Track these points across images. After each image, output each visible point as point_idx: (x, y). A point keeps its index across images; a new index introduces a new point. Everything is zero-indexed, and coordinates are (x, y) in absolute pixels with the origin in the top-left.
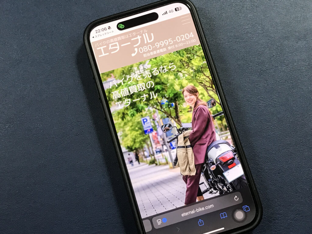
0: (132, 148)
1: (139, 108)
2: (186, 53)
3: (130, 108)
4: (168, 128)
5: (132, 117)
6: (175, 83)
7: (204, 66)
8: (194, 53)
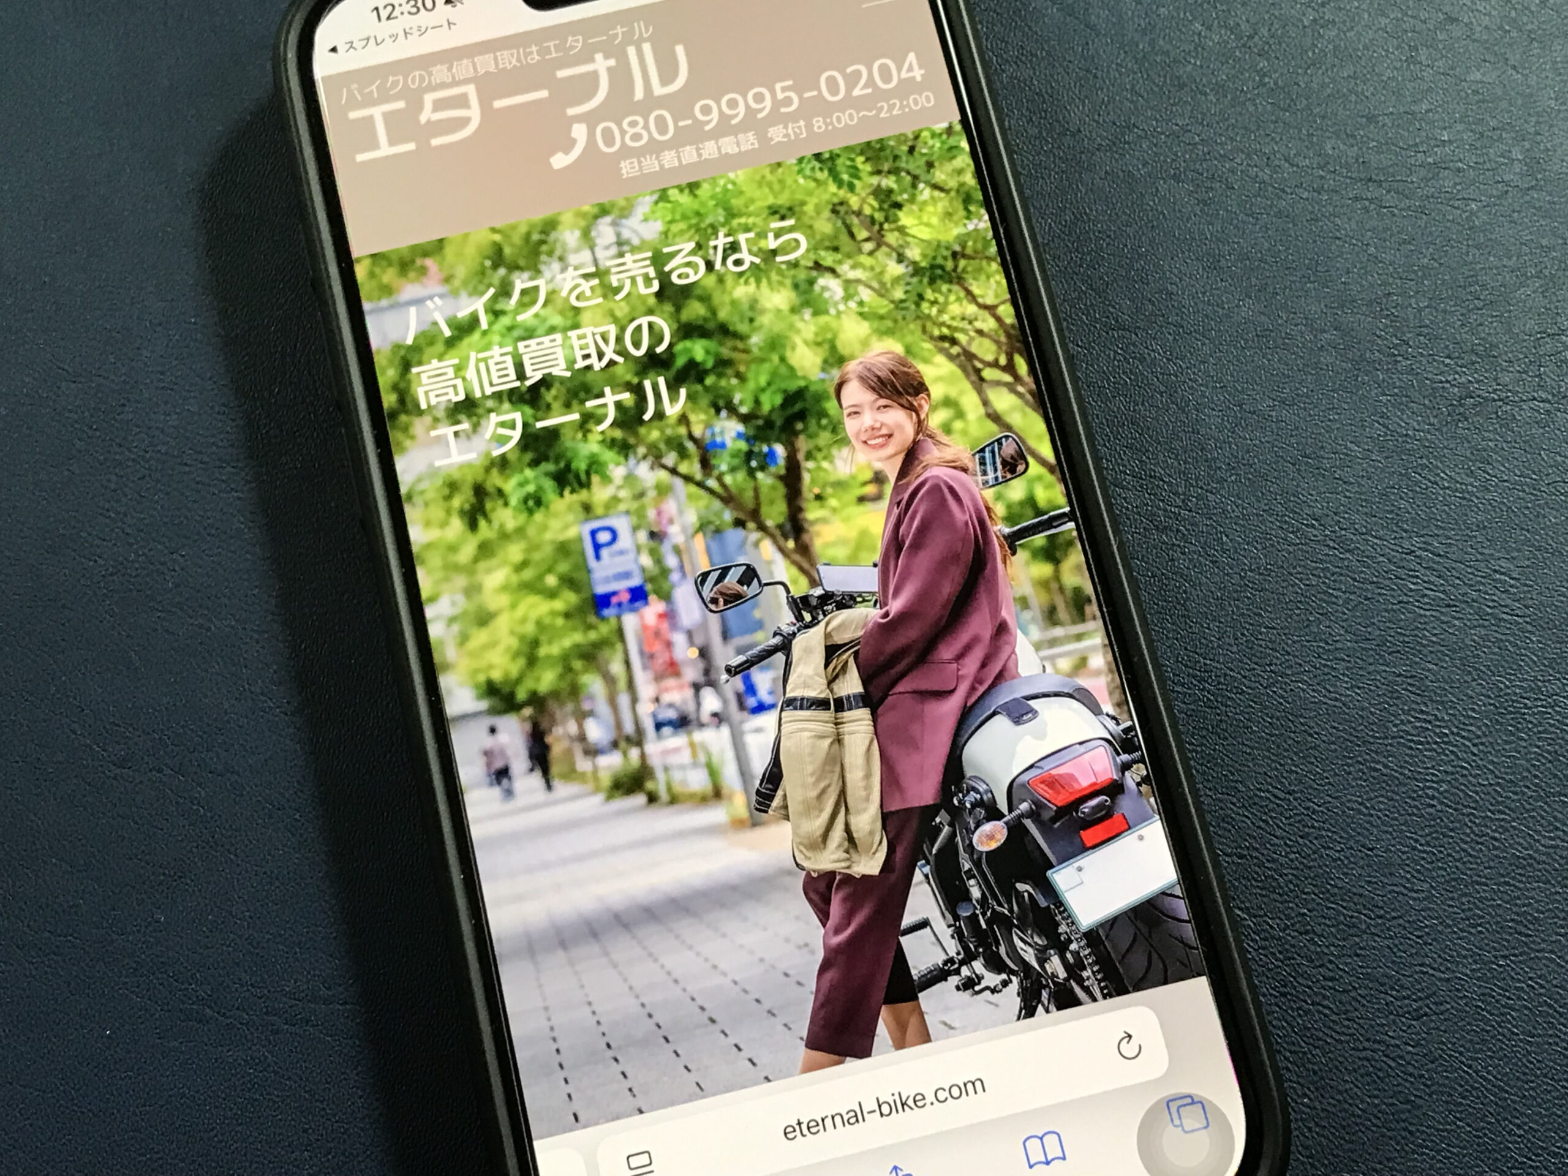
0: (512, 695)
1: (574, 466)
2: (868, 168)
3: (519, 459)
4: (738, 587)
5: (531, 512)
6: (798, 332)
7: (970, 243)
8: (917, 172)
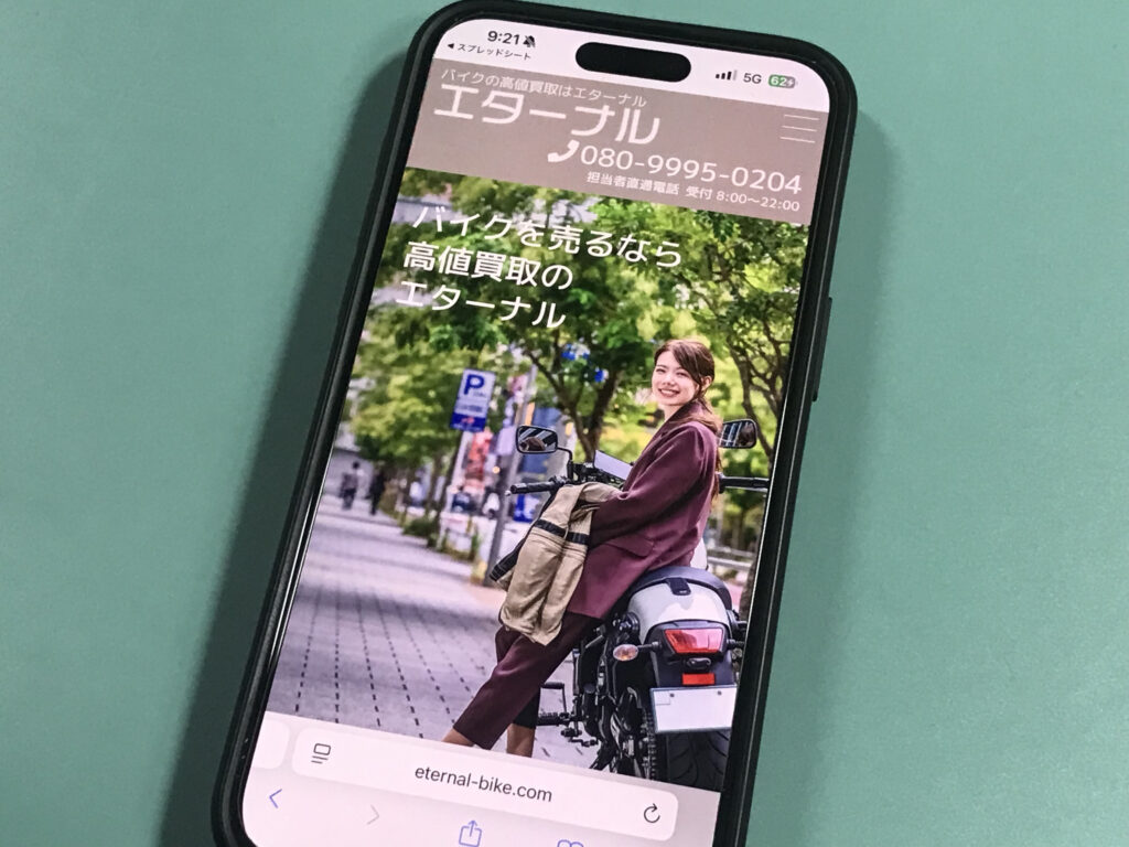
0: (377, 450)
1: (478, 333)
2: (739, 232)
3: (447, 318)
4: (542, 444)
5: (439, 350)
6: (650, 310)
7: (781, 300)
8: (769, 246)
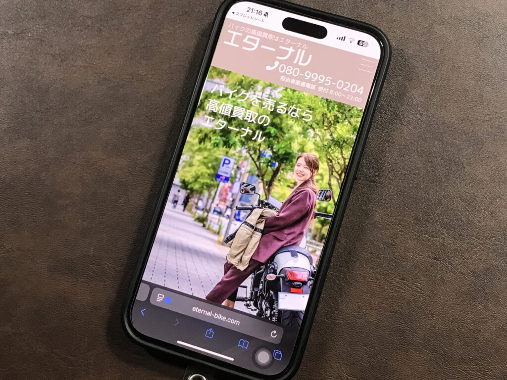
0: (187, 186)
1: (230, 142)
2: (337, 109)
3: (219, 133)
4: (250, 190)
5: (214, 147)
6: (298, 139)
7: (349, 141)
8: (348, 116)
